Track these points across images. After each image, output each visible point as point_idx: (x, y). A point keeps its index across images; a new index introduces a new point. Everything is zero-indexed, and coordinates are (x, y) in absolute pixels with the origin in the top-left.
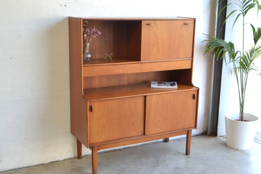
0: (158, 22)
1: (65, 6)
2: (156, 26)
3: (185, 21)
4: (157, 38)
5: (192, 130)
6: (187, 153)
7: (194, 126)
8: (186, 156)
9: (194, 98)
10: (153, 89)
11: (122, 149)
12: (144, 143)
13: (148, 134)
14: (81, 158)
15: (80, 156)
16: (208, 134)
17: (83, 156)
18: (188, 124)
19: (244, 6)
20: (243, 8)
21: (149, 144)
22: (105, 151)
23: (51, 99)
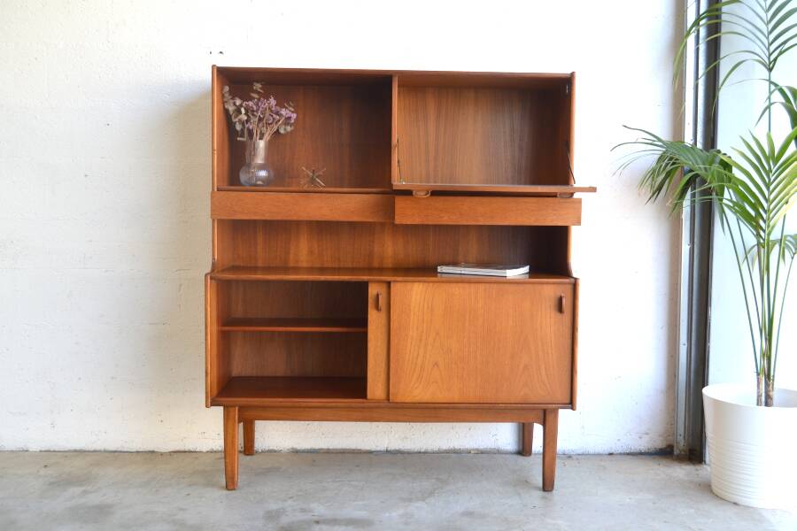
1: (221, 53)
5: (560, 411)
6: (548, 485)
7: (568, 401)
8: (541, 493)
9: (560, 309)
10: (444, 275)
11: (380, 451)
12: (452, 447)
13: (399, 399)
14: (252, 454)
15: (249, 449)
16: (676, 452)
17: (262, 452)
18: (542, 389)
19: (772, 43)
20: (768, 49)
21: (469, 452)
22: (328, 449)
23: (181, 285)
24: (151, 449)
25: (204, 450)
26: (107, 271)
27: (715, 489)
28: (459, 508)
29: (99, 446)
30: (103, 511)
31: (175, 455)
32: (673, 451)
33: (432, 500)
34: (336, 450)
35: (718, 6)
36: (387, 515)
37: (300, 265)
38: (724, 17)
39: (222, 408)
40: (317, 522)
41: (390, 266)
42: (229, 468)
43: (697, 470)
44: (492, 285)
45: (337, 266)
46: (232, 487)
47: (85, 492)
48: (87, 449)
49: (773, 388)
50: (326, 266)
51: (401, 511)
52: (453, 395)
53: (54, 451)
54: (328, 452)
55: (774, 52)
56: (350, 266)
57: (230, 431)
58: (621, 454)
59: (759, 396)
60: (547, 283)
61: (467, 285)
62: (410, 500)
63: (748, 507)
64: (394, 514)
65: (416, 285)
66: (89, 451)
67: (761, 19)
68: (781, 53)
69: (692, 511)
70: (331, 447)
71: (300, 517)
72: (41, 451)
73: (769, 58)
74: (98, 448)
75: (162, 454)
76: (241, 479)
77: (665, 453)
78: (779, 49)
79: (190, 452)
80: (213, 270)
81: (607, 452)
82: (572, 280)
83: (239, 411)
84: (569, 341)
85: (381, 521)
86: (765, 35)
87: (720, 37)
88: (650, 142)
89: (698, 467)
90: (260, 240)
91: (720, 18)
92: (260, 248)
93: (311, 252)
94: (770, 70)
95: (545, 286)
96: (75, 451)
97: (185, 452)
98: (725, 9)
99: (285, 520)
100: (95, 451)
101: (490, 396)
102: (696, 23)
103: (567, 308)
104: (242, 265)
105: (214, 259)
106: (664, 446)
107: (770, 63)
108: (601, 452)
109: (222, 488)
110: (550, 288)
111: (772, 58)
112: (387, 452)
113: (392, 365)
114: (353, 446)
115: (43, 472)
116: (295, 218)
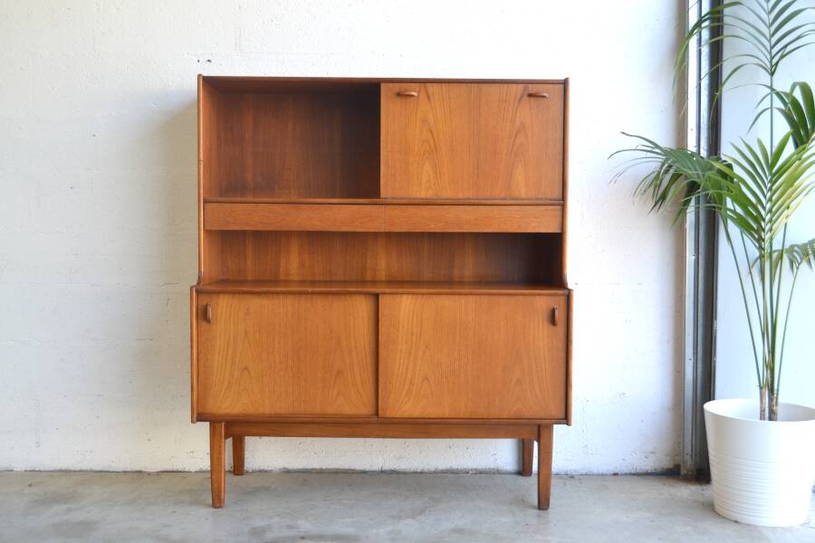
0: (431, 88)
1: (209, 61)
2: (429, 97)
3: (530, 86)
4: (433, 136)
5: (555, 426)
6: (543, 504)
7: (562, 416)
8: (537, 511)
9: (553, 321)
11: (374, 471)
12: (449, 467)
13: (390, 414)
14: (242, 474)
15: (238, 468)
16: (683, 472)
17: (253, 472)
18: (534, 403)
19: (774, 46)
20: (770, 53)
21: (467, 472)
22: (321, 469)
23: (169, 300)
24: (138, 469)
25: (193, 470)
26: (92, 286)
27: (717, 507)
28: (448, 525)
29: (86, 466)
30: (87, 527)
31: (163, 476)
32: (679, 470)
33: (423, 518)
34: (330, 470)
35: (719, 8)
36: (375, 531)
37: (292, 278)
38: (726, 20)
39: (208, 423)
40: (303, 538)
41: (384, 279)
42: (215, 486)
43: (703, 490)
44: (482, 297)
45: (328, 279)
46: (218, 505)
47: (69, 510)
48: (73, 469)
49: (777, 402)
50: (317, 278)
51: (390, 528)
52: (443, 410)
53: (40, 471)
54: (321, 472)
55: (776, 55)
56: (342, 279)
57: (216, 447)
58: (626, 474)
59: (762, 411)
60: (539, 295)
61: (457, 297)
62: (400, 518)
63: (749, 525)
64: (382, 531)
65: (405, 297)
66: (75, 471)
67: (763, 21)
68: (782, 57)
69: (689, 528)
70: (324, 467)
71: (286, 533)
72: (26, 471)
73: (771, 62)
74: (84, 468)
75: (149, 474)
76: (228, 497)
77: (672, 473)
78: (780, 53)
79: (178, 472)
80: (199, 283)
81: (612, 473)
82: (566, 292)
83: (225, 426)
84: (563, 355)
85: (367, 537)
86: (766, 38)
87: (722, 40)
88: (649, 149)
89: (705, 487)
90: (250, 253)
91: (722, 21)
92: (249, 262)
93: (302, 265)
94: (772, 74)
95: (538, 297)
96: (61, 471)
97: (173, 472)
98: (727, 11)
99: (269, 536)
100: (81, 471)
101: (482, 411)
102: (698, 25)
103: (561, 320)
104: (231, 278)
105: (200, 271)
106: (671, 466)
107: (772, 66)
108: (605, 472)
109: (208, 506)
110: (542, 300)
111: (774, 61)
112: (382, 472)
113: (380, 379)
114: (346, 466)
115: (27, 490)
116: (286, 229)
